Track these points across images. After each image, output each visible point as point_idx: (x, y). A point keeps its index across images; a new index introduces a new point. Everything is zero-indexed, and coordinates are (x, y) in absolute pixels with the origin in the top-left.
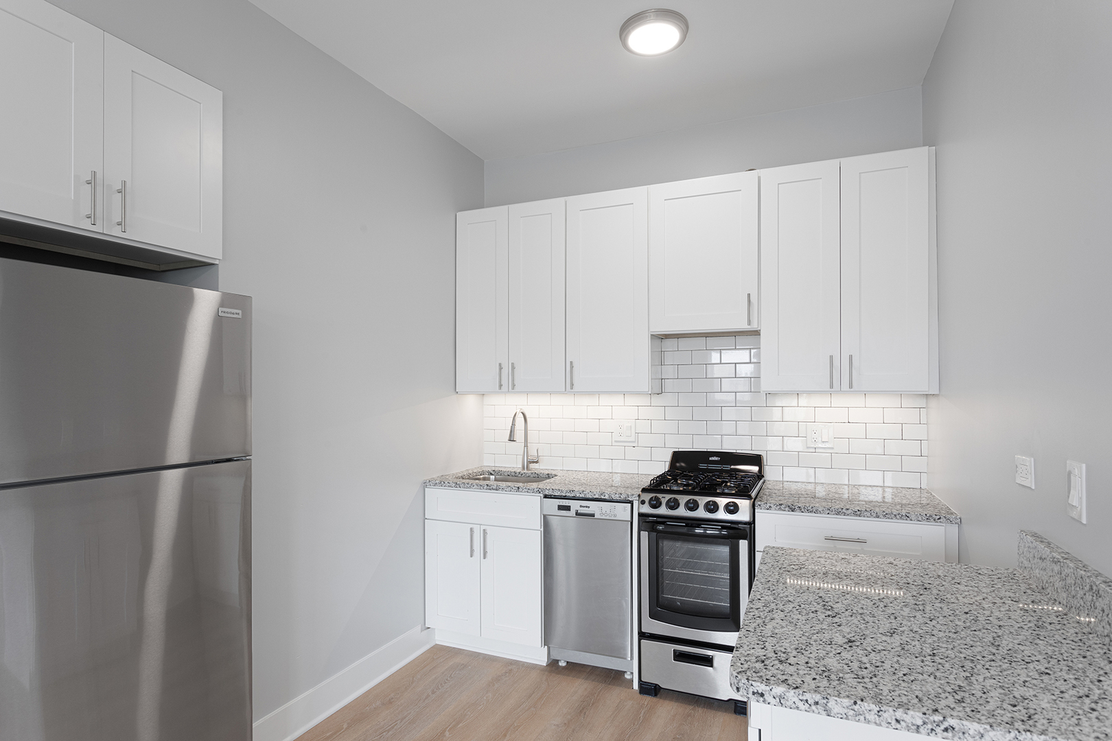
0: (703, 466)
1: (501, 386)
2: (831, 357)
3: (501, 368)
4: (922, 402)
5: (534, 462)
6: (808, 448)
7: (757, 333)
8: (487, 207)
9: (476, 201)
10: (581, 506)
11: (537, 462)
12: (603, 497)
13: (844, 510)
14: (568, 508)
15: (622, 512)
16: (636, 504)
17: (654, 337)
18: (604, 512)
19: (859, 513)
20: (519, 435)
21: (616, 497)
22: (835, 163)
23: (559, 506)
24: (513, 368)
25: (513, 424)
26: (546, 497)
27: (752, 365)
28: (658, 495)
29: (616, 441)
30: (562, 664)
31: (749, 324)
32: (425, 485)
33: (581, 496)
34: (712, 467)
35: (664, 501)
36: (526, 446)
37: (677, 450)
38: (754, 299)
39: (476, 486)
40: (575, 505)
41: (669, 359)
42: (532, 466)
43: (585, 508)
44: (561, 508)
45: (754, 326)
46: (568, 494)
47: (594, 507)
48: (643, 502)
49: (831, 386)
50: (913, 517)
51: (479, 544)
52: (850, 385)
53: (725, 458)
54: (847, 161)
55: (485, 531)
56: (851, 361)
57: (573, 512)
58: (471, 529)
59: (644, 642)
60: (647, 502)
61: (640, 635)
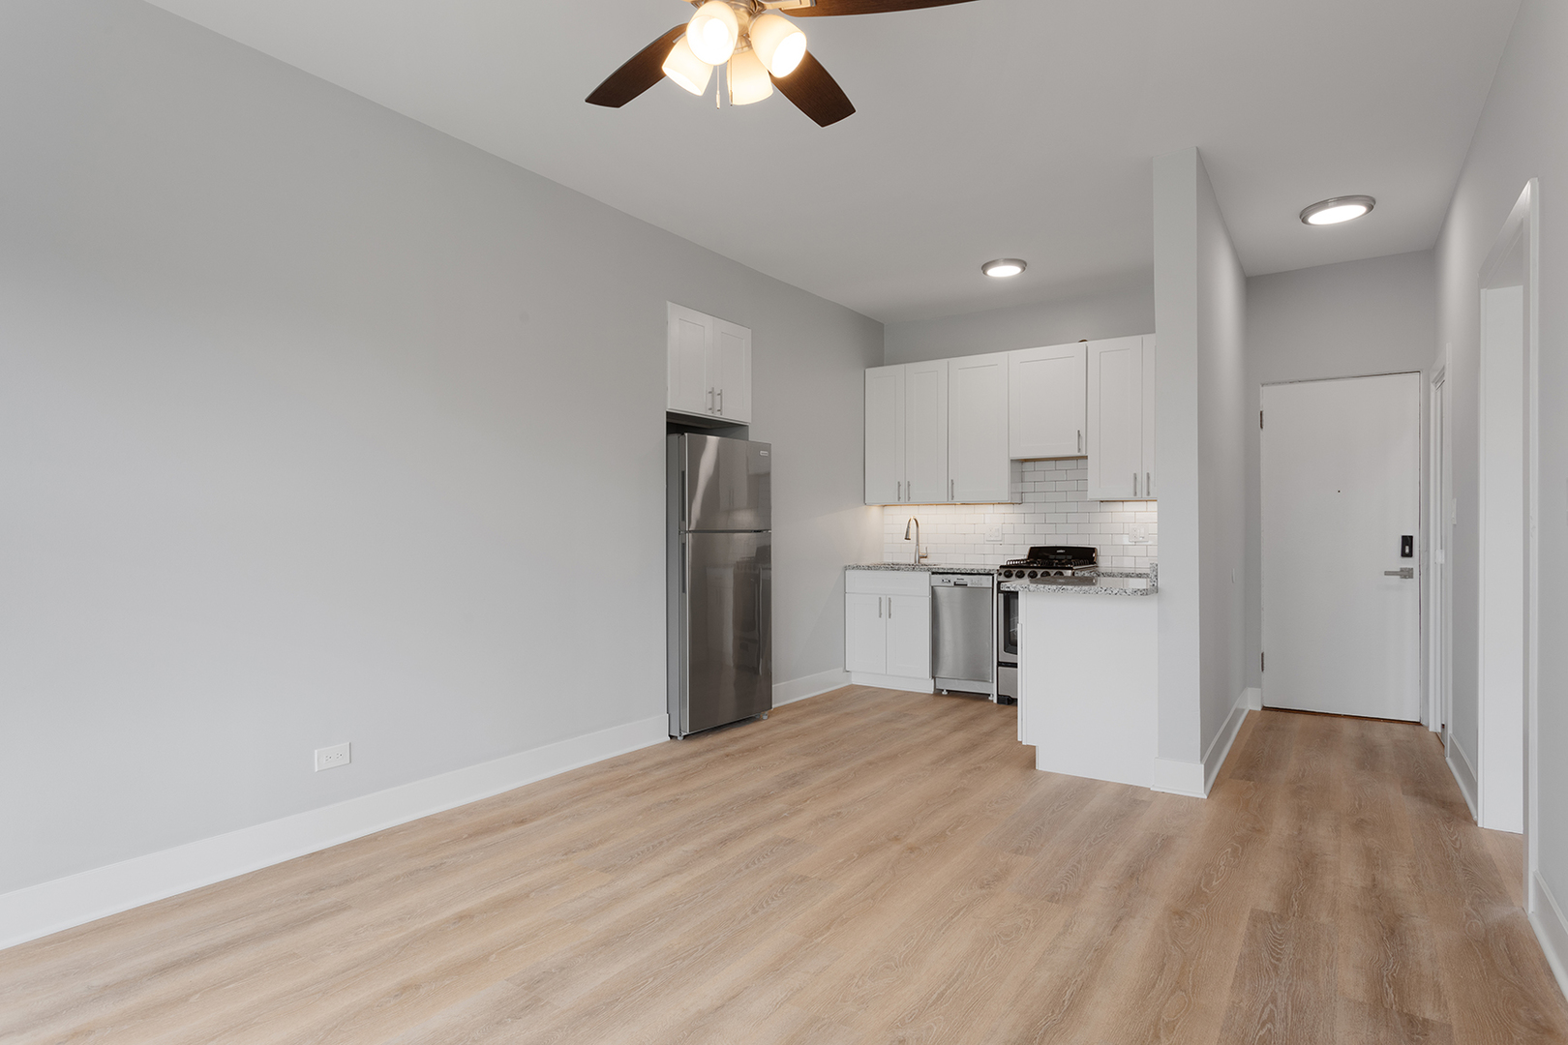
0: (1052, 556)
1: (899, 498)
2: (1137, 475)
3: (899, 486)
5: (923, 557)
7: (1086, 457)
8: (887, 365)
9: (878, 360)
10: (958, 579)
11: (926, 557)
12: (972, 572)
14: (948, 581)
15: (986, 582)
16: (995, 576)
17: (1013, 461)
18: (973, 582)
20: (913, 535)
21: (983, 572)
22: (1140, 337)
23: (942, 579)
24: (909, 485)
25: (908, 527)
26: (933, 573)
29: (987, 541)
31: (1079, 450)
32: (846, 568)
33: (956, 572)
34: (1059, 557)
35: (1014, 573)
36: (918, 545)
37: (1033, 546)
38: (1083, 434)
39: (883, 568)
40: (954, 579)
41: (1028, 477)
42: (922, 560)
43: (960, 580)
44: (944, 581)
45: (1083, 453)
46: (947, 572)
47: (967, 579)
48: (1000, 574)
49: (1135, 494)
51: (885, 608)
52: (1148, 493)
53: (1069, 550)
54: (1147, 337)
55: (890, 599)
56: (1149, 477)
57: (952, 583)
58: (880, 599)
59: (1000, 669)
60: (1003, 574)
61: (998, 663)
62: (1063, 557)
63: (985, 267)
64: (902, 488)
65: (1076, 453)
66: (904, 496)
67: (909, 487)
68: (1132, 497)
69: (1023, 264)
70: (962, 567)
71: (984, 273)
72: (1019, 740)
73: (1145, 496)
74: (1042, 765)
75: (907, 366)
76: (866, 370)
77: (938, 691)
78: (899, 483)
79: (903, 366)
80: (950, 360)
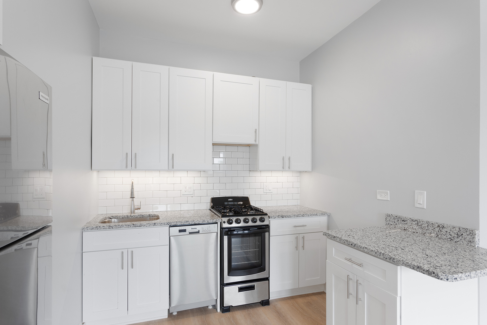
0: (226, 203)
4: (298, 174)
6: (264, 193)
7: (257, 146)
10: (192, 229)
11: (139, 209)
12: (204, 222)
13: (299, 215)
15: (213, 228)
16: (219, 224)
18: (204, 230)
19: (303, 216)
23: (179, 230)
25: (133, 188)
26: (171, 226)
28: (230, 218)
29: (183, 195)
30: (175, 314)
31: (255, 142)
33: (192, 223)
34: (230, 203)
35: (234, 220)
37: (213, 197)
38: (257, 132)
39: (125, 226)
40: (189, 229)
42: (136, 211)
43: (194, 229)
44: (180, 231)
45: (257, 143)
46: (185, 223)
49: (283, 168)
50: (318, 215)
51: (127, 260)
52: (289, 168)
54: (288, 82)
55: (132, 252)
56: (289, 159)
57: (187, 232)
58: (123, 253)
59: (226, 289)
60: (226, 222)
61: (223, 285)
62: (232, 203)
64: (129, 159)
66: (130, 163)
67: (136, 157)
69: (261, 2)
73: (287, 168)
75: (135, 64)
76: (94, 58)
77: (170, 314)
78: (127, 154)
79: (130, 63)
80: (171, 68)
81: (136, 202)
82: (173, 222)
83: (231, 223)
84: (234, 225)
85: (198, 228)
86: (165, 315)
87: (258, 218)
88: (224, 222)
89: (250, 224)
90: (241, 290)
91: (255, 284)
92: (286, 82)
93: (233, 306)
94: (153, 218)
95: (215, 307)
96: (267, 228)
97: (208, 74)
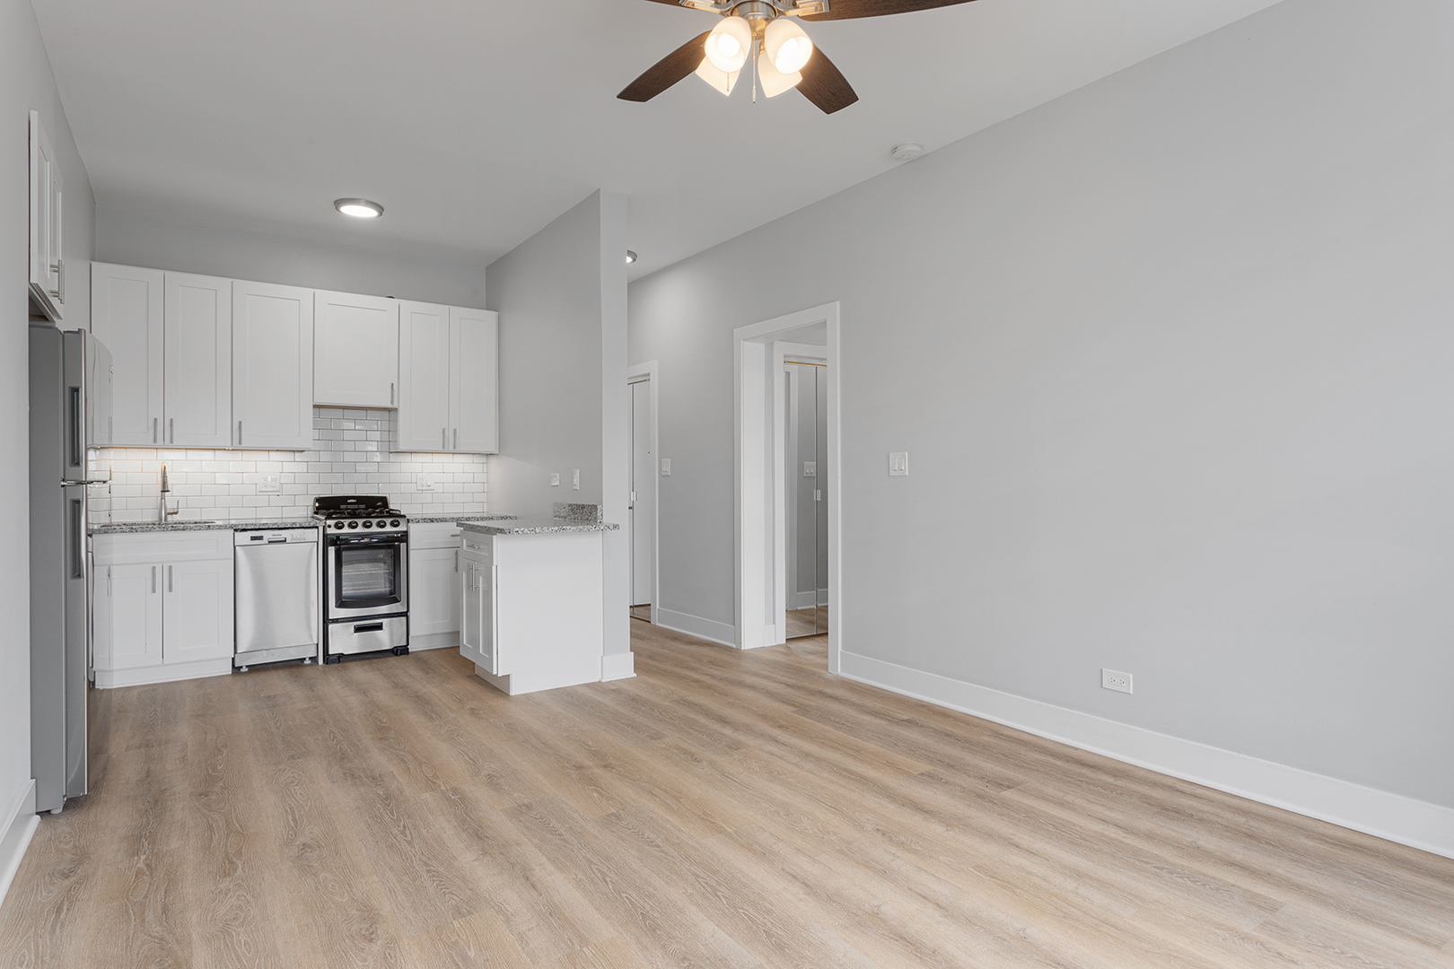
0: (342, 507)
1: (156, 440)
2: (444, 429)
3: (155, 424)
4: (484, 459)
5: (172, 514)
6: (418, 490)
7: (398, 409)
10: (273, 535)
11: (176, 513)
12: (294, 526)
14: (261, 538)
15: (311, 535)
16: (320, 528)
17: (315, 406)
18: (295, 537)
21: (306, 525)
23: (251, 537)
24: (171, 423)
25: (165, 477)
26: (235, 530)
27: (379, 432)
28: (339, 521)
29: (260, 491)
30: (244, 669)
31: (391, 403)
33: (273, 526)
34: (350, 507)
35: (346, 524)
37: (318, 496)
38: (395, 387)
39: (158, 529)
40: (267, 535)
42: (169, 518)
43: (277, 536)
44: (253, 538)
45: (395, 406)
46: (261, 527)
48: (328, 526)
49: (443, 447)
51: (162, 579)
52: (454, 447)
53: (360, 500)
54: (453, 308)
55: (170, 567)
56: (455, 432)
57: (265, 541)
58: (154, 568)
59: (331, 626)
60: (333, 526)
61: (326, 621)
62: (356, 507)
63: (338, 203)
64: (160, 428)
65: (388, 405)
66: (161, 436)
67: (171, 425)
68: (440, 449)
69: (380, 209)
70: (279, 521)
71: (337, 209)
72: (495, 673)
73: (451, 449)
74: (516, 689)
75: (168, 274)
76: (94, 264)
77: (236, 669)
78: (156, 420)
79: (161, 273)
80: (236, 281)
81: (170, 503)
82: (241, 523)
83: (341, 528)
84: (346, 530)
85: (284, 534)
86: (229, 670)
87: (388, 521)
88: (330, 526)
89: (374, 529)
90: (358, 629)
91: (385, 621)
92: (448, 307)
93: (345, 653)
94: (208, 526)
95: (314, 659)
96: (404, 537)
97: (305, 293)
